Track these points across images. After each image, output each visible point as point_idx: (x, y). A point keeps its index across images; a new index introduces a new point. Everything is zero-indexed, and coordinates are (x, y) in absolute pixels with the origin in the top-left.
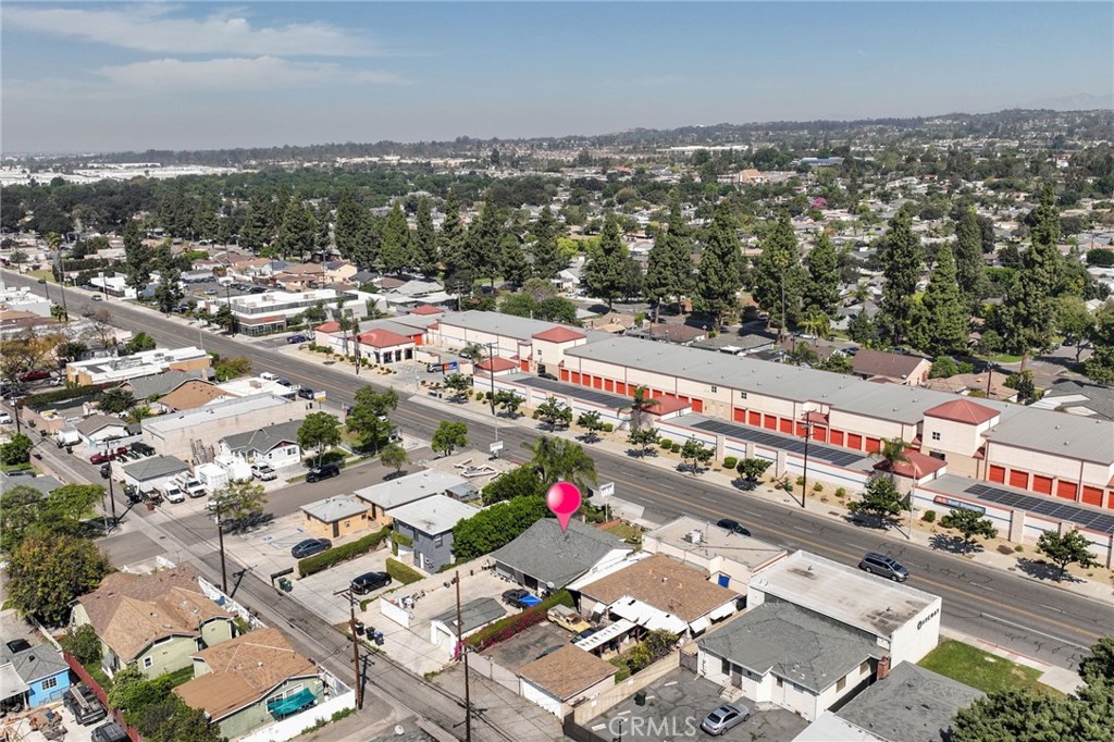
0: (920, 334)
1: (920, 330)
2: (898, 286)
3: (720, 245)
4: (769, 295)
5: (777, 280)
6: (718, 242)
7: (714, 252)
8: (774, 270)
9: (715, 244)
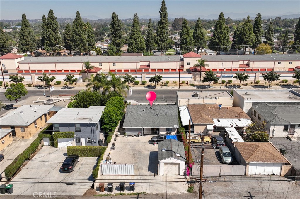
0: (134, 48)
1: (133, 47)
2: (117, 37)
3: (53, 26)
4: (78, 42)
5: (80, 36)
6: (52, 25)
7: (51, 29)
8: (78, 33)
9: (51, 26)
